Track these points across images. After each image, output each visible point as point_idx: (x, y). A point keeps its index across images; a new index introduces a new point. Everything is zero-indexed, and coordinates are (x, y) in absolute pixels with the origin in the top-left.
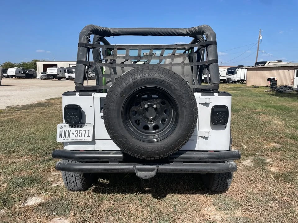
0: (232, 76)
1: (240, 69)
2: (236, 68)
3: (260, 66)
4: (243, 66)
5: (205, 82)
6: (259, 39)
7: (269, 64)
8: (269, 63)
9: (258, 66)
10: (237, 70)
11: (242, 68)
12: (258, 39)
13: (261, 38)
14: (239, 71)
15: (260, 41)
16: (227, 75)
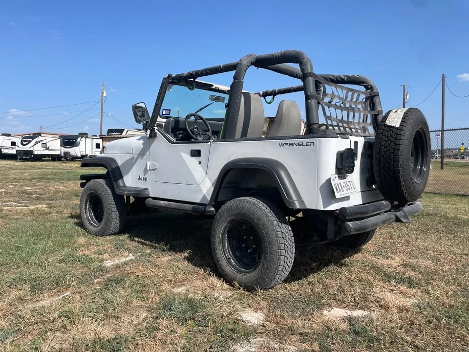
0: (72, 149)
1: (84, 139)
2: (77, 137)
3: (115, 135)
4: (86, 134)
5: (20, 159)
6: (102, 96)
7: (128, 133)
8: (128, 131)
9: (113, 135)
10: (79, 139)
11: (86, 137)
12: (100, 96)
13: (105, 95)
14: (82, 141)
15: (104, 98)
16: (63, 148)
